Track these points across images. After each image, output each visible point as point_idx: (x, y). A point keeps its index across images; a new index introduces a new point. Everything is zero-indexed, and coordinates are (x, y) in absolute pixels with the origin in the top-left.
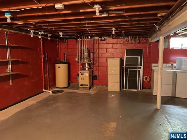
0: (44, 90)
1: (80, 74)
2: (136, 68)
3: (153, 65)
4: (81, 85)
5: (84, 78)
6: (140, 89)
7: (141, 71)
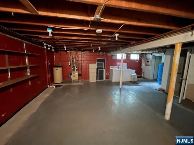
0: (48, 86)
1: (72, 73)
2: (103, 69)
3: (111, 67)
4: (73, 80)
5: (75, 76)
6: (105, 79)
7: (105, 70)
